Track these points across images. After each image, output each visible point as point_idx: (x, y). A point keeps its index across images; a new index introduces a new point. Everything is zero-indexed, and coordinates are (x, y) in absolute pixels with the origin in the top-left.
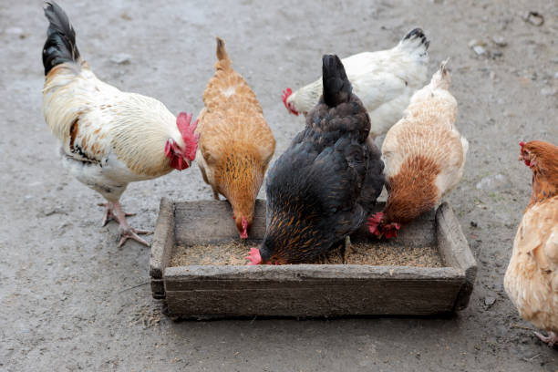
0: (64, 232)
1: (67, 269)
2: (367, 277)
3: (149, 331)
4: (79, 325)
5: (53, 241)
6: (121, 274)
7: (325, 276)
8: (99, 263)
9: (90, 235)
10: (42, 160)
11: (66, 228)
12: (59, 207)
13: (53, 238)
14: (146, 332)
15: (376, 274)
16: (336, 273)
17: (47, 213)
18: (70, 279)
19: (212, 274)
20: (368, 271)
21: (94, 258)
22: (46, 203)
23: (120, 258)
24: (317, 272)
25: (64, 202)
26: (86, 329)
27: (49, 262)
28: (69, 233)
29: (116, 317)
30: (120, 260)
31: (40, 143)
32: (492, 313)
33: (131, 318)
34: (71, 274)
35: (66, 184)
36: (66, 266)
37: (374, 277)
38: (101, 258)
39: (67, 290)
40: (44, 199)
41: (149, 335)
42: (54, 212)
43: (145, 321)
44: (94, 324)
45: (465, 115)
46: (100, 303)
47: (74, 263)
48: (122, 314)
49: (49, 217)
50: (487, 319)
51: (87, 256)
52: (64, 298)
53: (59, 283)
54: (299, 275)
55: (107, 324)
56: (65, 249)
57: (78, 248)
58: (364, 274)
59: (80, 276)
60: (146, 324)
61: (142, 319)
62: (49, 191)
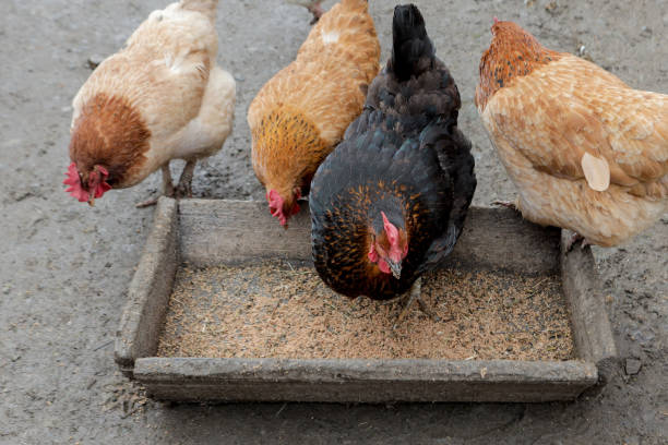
0: (35, 232)
1: (28, 301)
2: (446, 379)
3: (130, 421)
4: (31, 408)
5: (19, 248)
6: (102, 312)
7: (381, 378)
8: (75, 290)
9: (71, 238)
10: (28, 100)
11: (39, 225)
12: (37, 185)
13: (18, 244)
14: (124, 422)
15: (459, 375)
16: (397, 373)
17: (18, 195)
18: (30, 319)
19: (205, 372)
20: (447, 371)
21: (68, 283)
22: (21, 176)
23: (105, 280)
24: (367, 372)
25: (45, 177)
26: (38, 417)
27: (5, 289)
28: (43, 233)
29: (85, 394)
30: (106, 285)
31: (31, 71)
32: (636, 389)
33: (105, 397)
34: (32, 310)
35: (52, 144)
36: (27, 296)
37: (455, 379)
38: (78, 283)
39: (23, 341)
40: (19, 170)
41: (129, 429)
42: (28, 195)
43: (125, 403)
44: (51, 407)
45: (611, 20)
46: (66, 367)
47: (40, 289)
48: (94, 389)
49: (20, 203)
50: (627, 400)
51: (60, 279)
52: (15, 357)
53: (13, 328)
54: (339, 375)
55: (71, 407)
56: (31, 264)
57: (50, 262)
58: (442, 375)
59: (45, 315)
60: (125, 410)
61: (121, 400)
62: (27, 156)
